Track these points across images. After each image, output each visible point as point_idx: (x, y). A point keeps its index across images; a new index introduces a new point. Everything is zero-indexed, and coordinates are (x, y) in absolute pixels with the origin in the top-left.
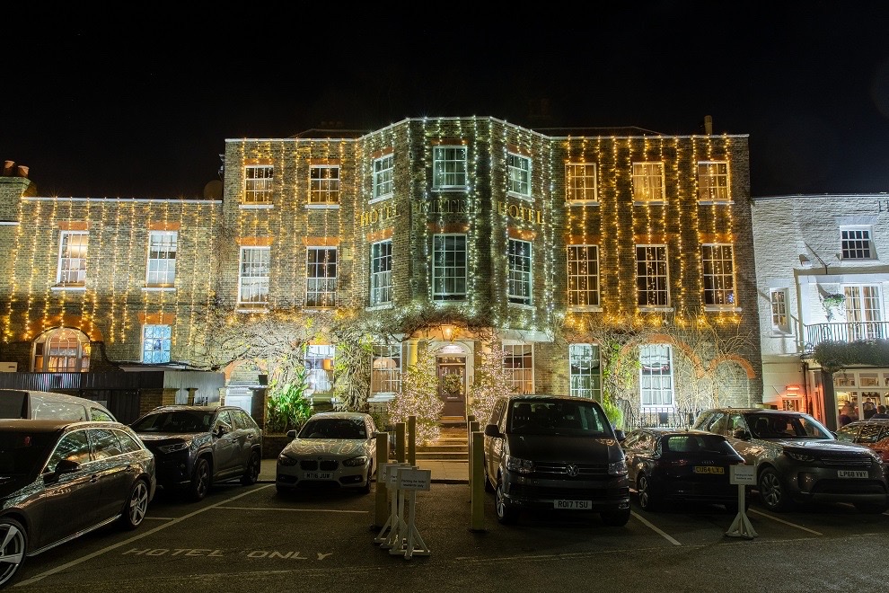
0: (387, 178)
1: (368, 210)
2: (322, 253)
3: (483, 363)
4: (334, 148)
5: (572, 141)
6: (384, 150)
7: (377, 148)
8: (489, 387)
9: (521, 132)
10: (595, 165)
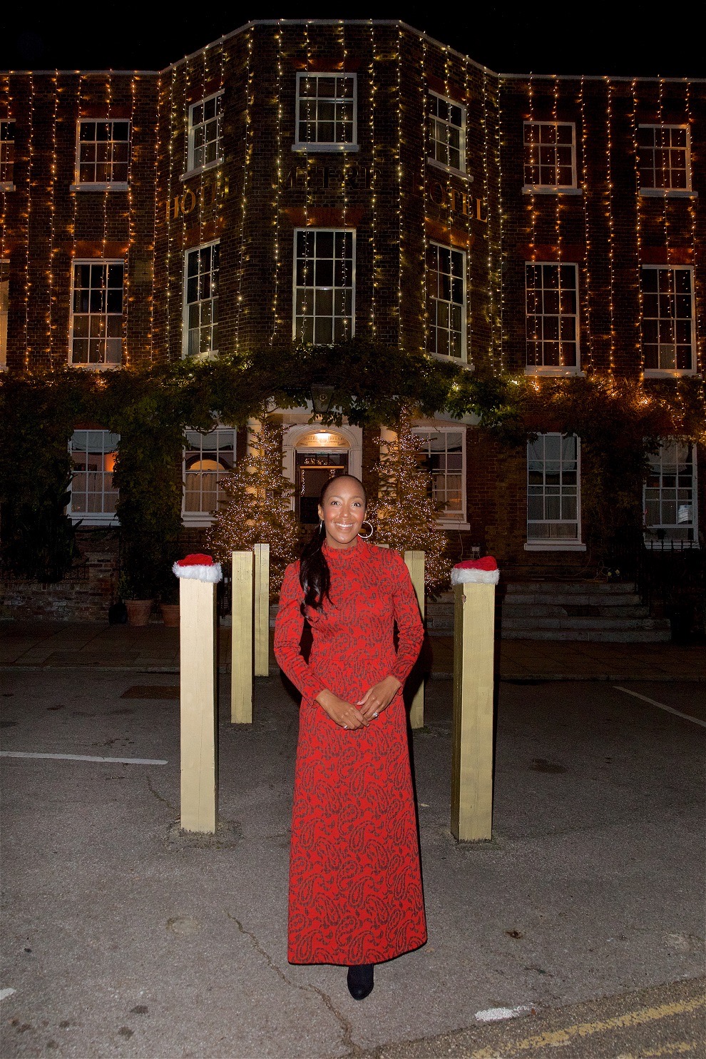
0: (211, 136)
1: (178, 190)
2: (98, 270)
3: (383, 459)
4: (120, 84)
5: (535, 83)
6: (207, 84)
7: (196, 80)
8: (393, 502)
9: (451, 56)
10: (573, 125)
